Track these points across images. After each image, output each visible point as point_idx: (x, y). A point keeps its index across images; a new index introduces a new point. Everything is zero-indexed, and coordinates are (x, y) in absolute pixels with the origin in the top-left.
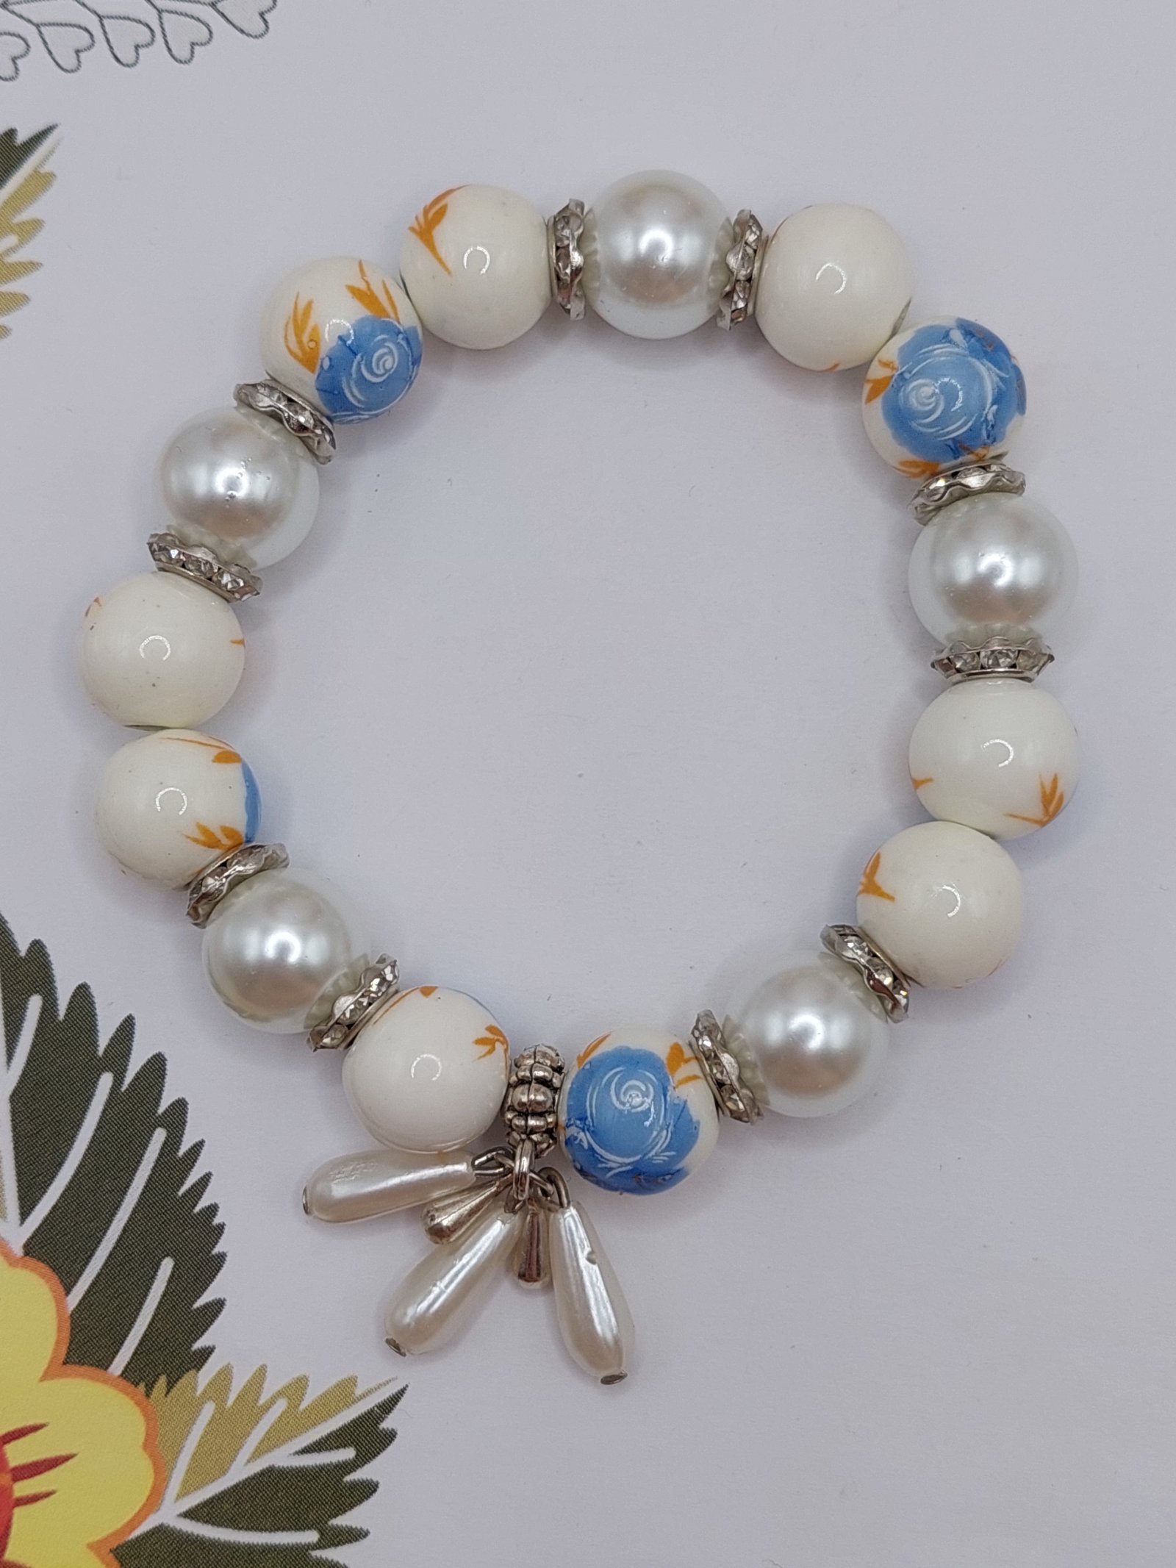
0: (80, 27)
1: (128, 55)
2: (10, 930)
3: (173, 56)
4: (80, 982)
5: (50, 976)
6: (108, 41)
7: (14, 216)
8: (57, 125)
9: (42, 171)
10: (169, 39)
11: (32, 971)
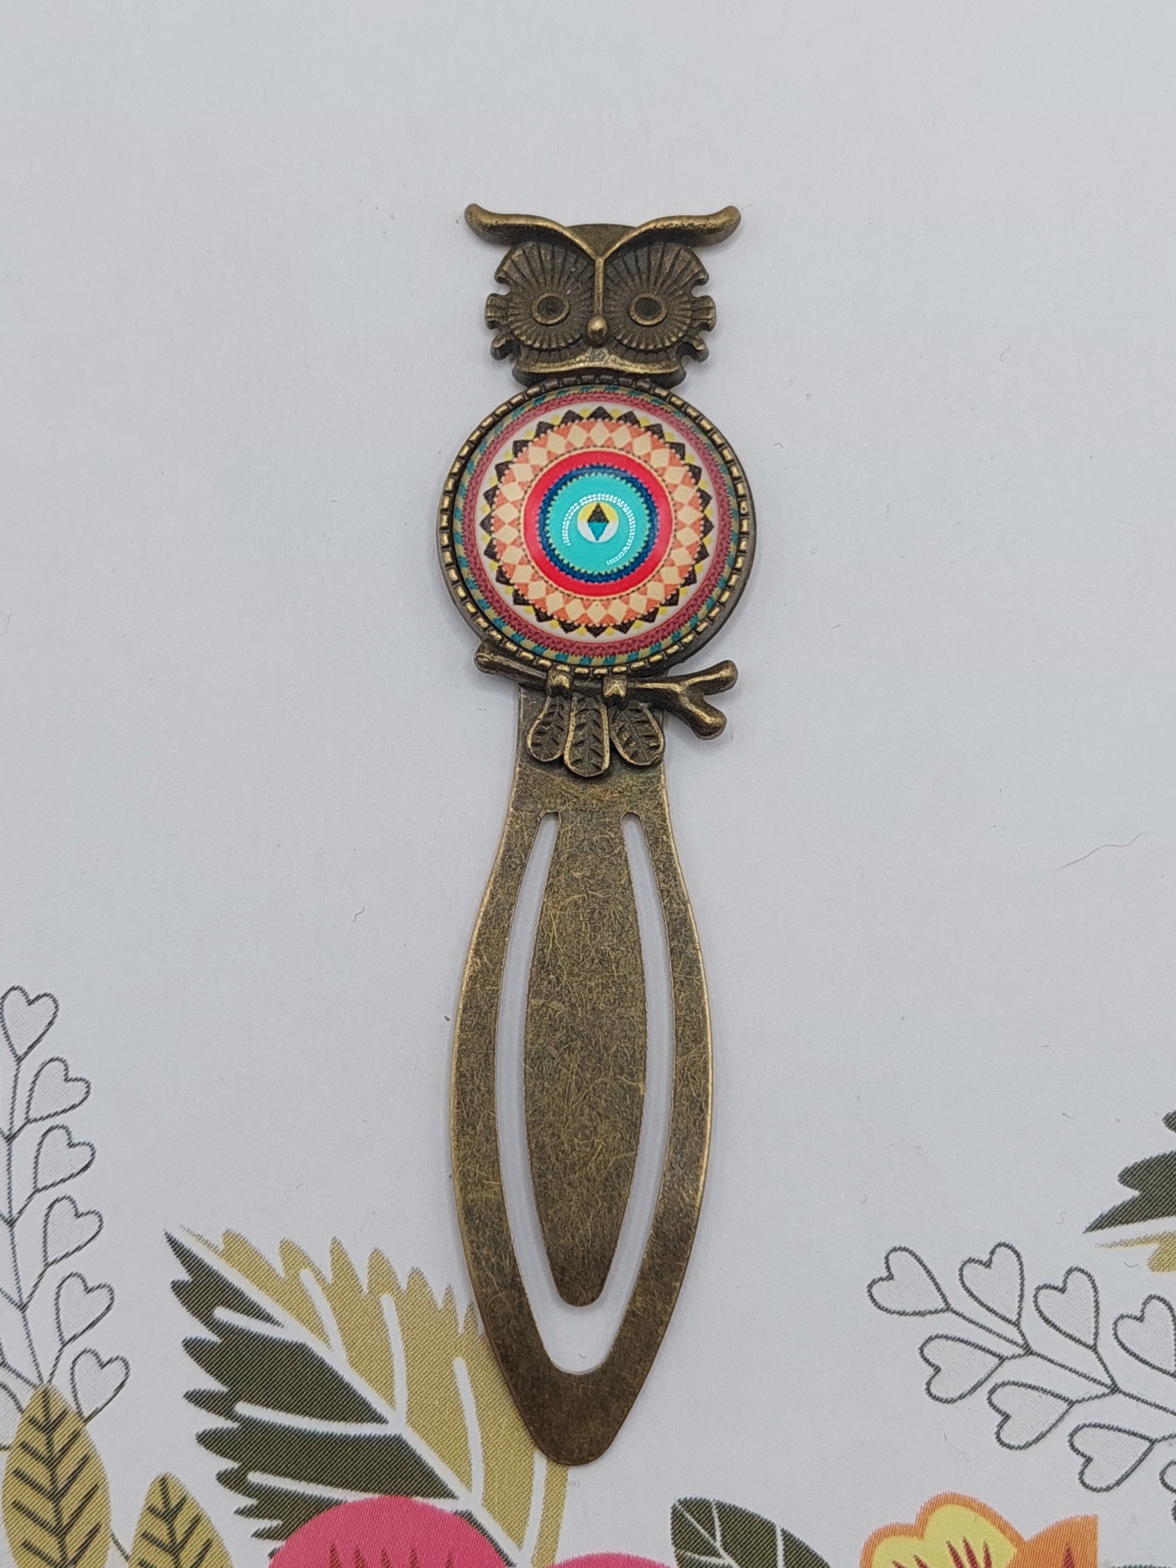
0: (47, 1215)
1: (83, 1155)
2: (1110, 1211)
3: (80, 1104)
4: (1163, 1125)
5: (1159, 1160)
6: (63, 1181)
7: (278, 1276)
8: (166, 1234)
9: (221, 1247)
10: (60, 1110)
11: (1155, 1180)
